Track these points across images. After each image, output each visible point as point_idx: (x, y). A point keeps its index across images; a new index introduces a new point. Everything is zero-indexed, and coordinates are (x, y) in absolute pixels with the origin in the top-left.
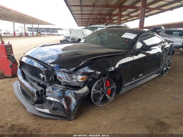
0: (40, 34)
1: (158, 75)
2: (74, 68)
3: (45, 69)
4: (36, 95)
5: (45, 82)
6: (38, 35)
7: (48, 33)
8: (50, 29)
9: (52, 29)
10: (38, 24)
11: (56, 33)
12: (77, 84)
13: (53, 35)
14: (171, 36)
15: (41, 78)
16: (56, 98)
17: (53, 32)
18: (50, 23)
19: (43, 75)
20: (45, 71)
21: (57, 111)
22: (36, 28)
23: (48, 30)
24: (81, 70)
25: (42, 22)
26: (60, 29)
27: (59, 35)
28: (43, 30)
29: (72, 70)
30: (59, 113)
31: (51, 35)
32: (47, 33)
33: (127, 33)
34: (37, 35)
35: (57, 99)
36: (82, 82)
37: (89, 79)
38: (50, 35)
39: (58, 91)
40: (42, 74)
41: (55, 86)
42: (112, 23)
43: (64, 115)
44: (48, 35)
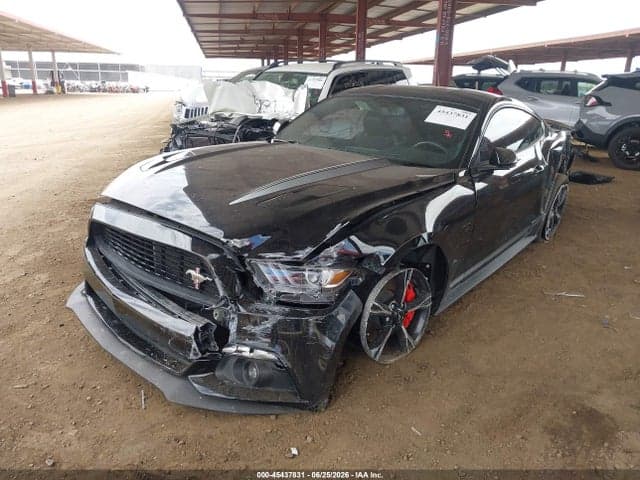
0: (63, 87)
1: (533, 238)
2: (309, 250)
3: (214, 256)
4: (194, 345)
5: (223, 302)
6: (55, 90)
7: (94, 84)
8: (94, 66)
9: (104, 66)
10: (53, 51)
11: (121, 84)
12: (321, 299)
13: (111, 90)
14: (535, 95)
15: (194, 286)
16: (263, 349)
17: (107, 77)
18: (97, 48)
19: (202, 272)
20: (213, 261)
21: (271, 389)
22: (40, 65)
23: (87, 71)
24: (333, 251)
25: (67, 42)
26: (133, 68)
27: (134, 91)
28: (70, 69)
29: (302, 255)
30: (278, 394)
31: (105, 91)
32: (88, 83)
33: (442, 108)
34: (50, 93)
35: (267, 351)
36: (334, 288)
37: (354, 278)
38: (98, 89)
39: (268, 325)
40: (198, 269)
41: (258, 311)
42: (330, 45)
43: (297, 400)
44: (93, 90)
